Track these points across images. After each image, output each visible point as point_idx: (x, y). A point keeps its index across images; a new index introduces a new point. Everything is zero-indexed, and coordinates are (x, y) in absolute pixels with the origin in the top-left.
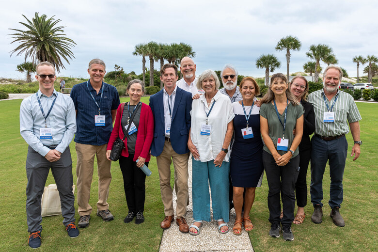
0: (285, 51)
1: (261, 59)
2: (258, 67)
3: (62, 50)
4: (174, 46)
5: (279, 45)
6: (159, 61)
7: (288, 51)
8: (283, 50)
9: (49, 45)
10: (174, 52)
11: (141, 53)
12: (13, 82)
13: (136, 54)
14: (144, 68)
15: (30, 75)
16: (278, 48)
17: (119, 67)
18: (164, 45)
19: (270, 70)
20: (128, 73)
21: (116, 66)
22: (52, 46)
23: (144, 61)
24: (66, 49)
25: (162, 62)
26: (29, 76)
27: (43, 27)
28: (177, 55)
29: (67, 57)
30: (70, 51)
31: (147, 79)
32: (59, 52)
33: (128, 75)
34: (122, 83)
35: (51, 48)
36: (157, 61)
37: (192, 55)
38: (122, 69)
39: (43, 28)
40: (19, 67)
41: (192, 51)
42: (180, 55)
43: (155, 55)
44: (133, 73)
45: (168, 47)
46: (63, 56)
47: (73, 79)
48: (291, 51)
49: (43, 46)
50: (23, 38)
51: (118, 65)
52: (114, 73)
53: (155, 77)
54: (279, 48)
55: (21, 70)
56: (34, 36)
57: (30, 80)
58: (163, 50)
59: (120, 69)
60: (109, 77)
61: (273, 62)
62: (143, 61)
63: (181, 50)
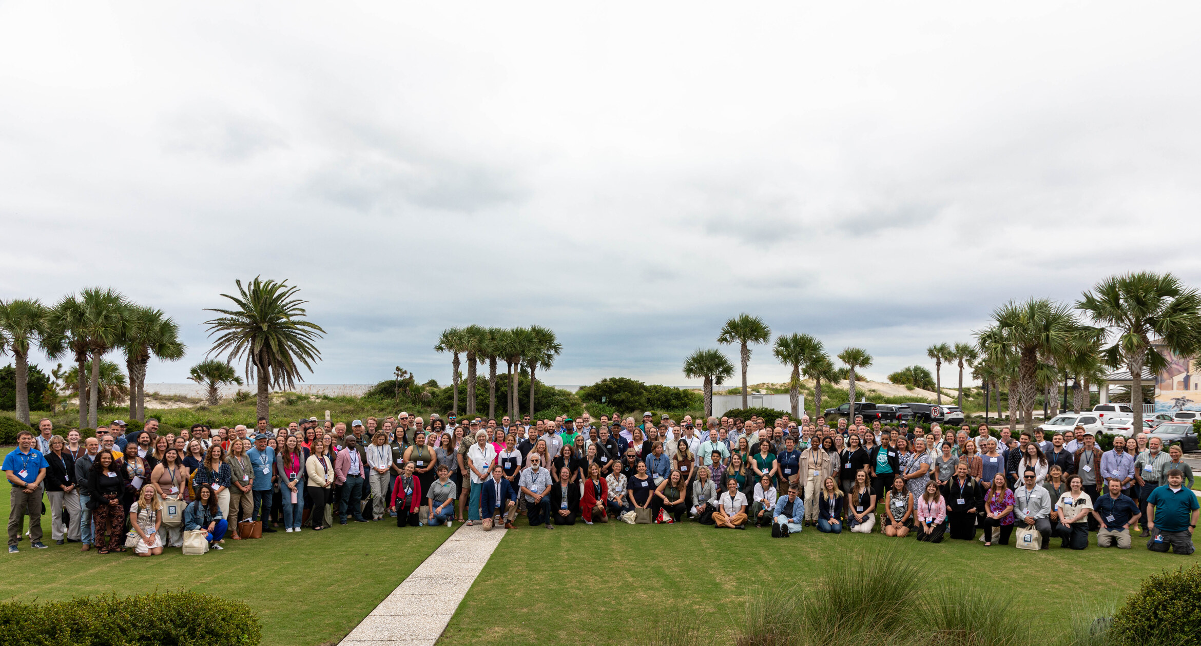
0: (737, 344)
1: (694, 359)
2: (688, 375)
3: (300, 346)
4: (518, 333)
5: (724, 334)
6: (488, 361)
7: (744, 346)
8: (733, 344)
9: (278, 338)
10: (517, 345)
11: (451, 347)
12: (161, 399)
13: (441, 349)
14: (457, 375)
15: (216, 389)
16: (723, 340)
17: (405, 372)
18: (498, 331)
19: (714, 382)
20: (421, 384)
21: (398, 369)
22: (282, 339)
23: (457, 362)
24: (305, 344)
25: (493, 365)
26: (213, 390)
27: (268, 302)
28: (523, 351)
29: (309, 360)
30: (313, 347)
31: (462, 396)
32: (292, 350)
33: (423, 388)
34: (410, 405)
35: (280, 345)
36: (483, 362)
37: (556, 351)
38: (411, 377)
39: (268, 306)
40: (194, 371)
41: (556, 342)
42: (529, 350)
43: (480, 351)
44: (433, 383)
45: (504, 335)
46: (300, 357)
47: (306, 398)
48: (750, 344)
49: (267, 339)
50: (229, 326)
51: (404, 368)
52: (392, 384)
53: (479, 392)
54: (726, 340)
55: (199, 378)
56: (247, 321)
57: (216, 400)
58: (494, 343)
59: (407, 376)
60: (381, 392)
61: (718, 366)
62: (454, 363)
63: (530, 341)
